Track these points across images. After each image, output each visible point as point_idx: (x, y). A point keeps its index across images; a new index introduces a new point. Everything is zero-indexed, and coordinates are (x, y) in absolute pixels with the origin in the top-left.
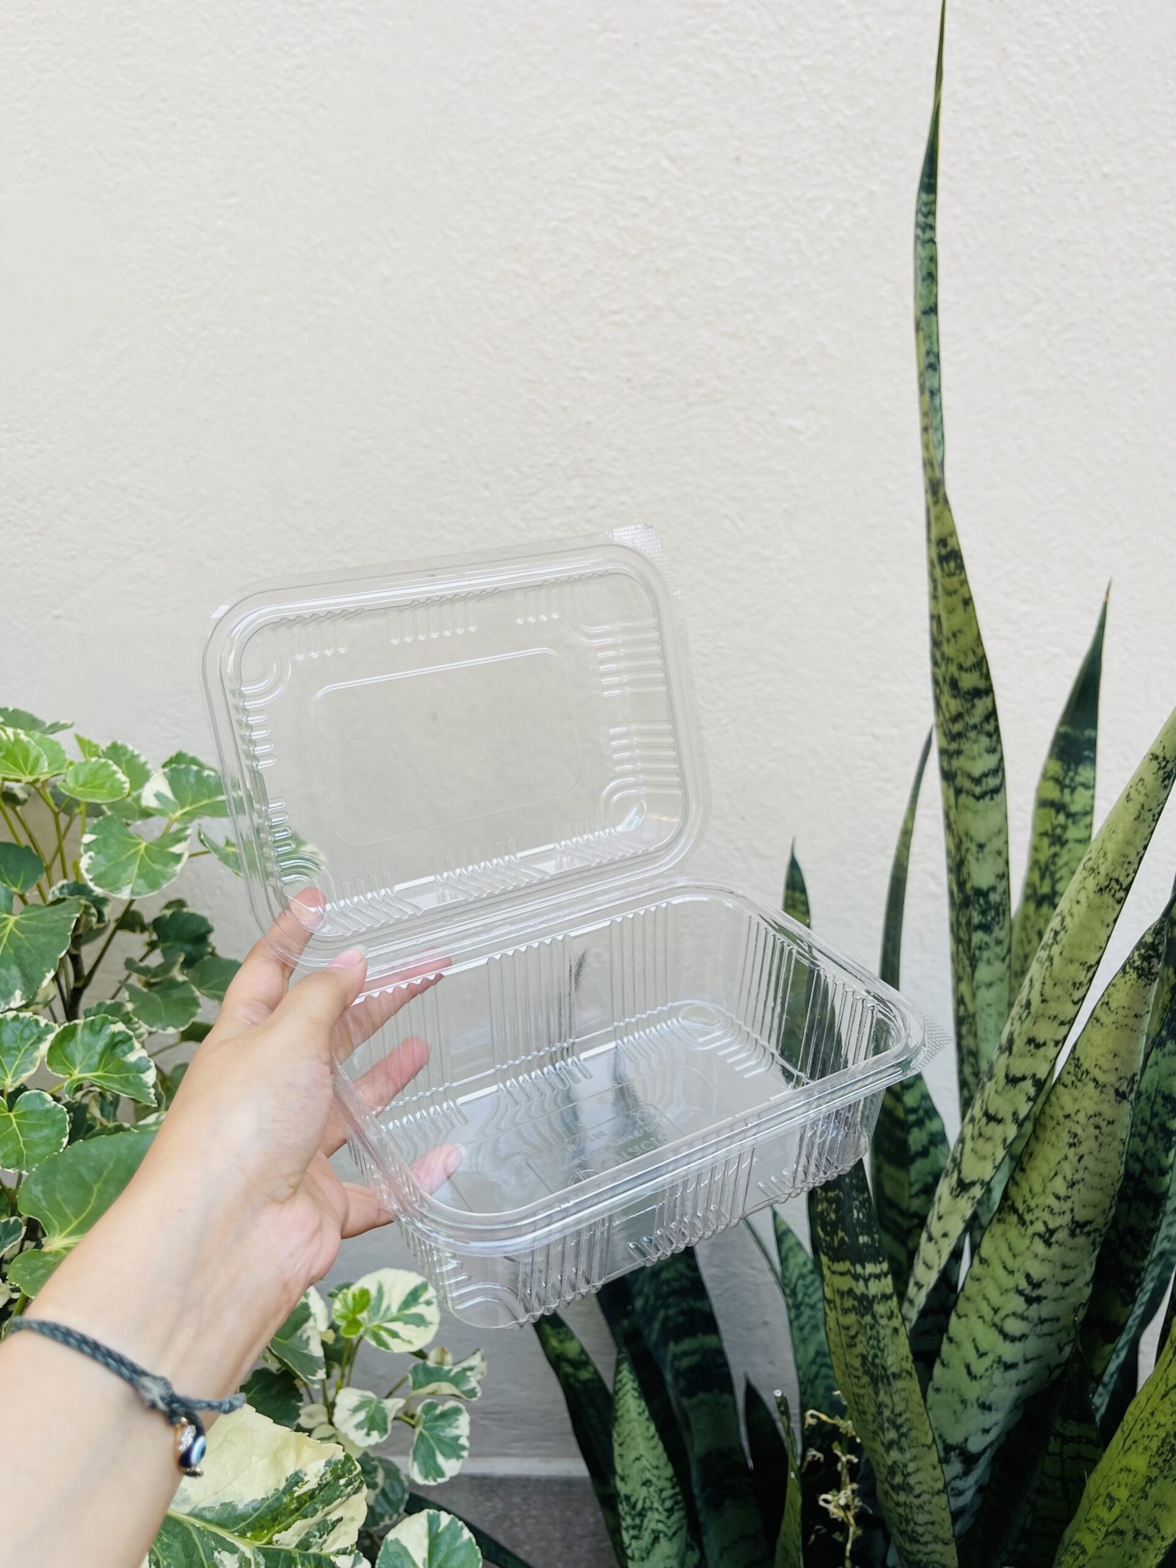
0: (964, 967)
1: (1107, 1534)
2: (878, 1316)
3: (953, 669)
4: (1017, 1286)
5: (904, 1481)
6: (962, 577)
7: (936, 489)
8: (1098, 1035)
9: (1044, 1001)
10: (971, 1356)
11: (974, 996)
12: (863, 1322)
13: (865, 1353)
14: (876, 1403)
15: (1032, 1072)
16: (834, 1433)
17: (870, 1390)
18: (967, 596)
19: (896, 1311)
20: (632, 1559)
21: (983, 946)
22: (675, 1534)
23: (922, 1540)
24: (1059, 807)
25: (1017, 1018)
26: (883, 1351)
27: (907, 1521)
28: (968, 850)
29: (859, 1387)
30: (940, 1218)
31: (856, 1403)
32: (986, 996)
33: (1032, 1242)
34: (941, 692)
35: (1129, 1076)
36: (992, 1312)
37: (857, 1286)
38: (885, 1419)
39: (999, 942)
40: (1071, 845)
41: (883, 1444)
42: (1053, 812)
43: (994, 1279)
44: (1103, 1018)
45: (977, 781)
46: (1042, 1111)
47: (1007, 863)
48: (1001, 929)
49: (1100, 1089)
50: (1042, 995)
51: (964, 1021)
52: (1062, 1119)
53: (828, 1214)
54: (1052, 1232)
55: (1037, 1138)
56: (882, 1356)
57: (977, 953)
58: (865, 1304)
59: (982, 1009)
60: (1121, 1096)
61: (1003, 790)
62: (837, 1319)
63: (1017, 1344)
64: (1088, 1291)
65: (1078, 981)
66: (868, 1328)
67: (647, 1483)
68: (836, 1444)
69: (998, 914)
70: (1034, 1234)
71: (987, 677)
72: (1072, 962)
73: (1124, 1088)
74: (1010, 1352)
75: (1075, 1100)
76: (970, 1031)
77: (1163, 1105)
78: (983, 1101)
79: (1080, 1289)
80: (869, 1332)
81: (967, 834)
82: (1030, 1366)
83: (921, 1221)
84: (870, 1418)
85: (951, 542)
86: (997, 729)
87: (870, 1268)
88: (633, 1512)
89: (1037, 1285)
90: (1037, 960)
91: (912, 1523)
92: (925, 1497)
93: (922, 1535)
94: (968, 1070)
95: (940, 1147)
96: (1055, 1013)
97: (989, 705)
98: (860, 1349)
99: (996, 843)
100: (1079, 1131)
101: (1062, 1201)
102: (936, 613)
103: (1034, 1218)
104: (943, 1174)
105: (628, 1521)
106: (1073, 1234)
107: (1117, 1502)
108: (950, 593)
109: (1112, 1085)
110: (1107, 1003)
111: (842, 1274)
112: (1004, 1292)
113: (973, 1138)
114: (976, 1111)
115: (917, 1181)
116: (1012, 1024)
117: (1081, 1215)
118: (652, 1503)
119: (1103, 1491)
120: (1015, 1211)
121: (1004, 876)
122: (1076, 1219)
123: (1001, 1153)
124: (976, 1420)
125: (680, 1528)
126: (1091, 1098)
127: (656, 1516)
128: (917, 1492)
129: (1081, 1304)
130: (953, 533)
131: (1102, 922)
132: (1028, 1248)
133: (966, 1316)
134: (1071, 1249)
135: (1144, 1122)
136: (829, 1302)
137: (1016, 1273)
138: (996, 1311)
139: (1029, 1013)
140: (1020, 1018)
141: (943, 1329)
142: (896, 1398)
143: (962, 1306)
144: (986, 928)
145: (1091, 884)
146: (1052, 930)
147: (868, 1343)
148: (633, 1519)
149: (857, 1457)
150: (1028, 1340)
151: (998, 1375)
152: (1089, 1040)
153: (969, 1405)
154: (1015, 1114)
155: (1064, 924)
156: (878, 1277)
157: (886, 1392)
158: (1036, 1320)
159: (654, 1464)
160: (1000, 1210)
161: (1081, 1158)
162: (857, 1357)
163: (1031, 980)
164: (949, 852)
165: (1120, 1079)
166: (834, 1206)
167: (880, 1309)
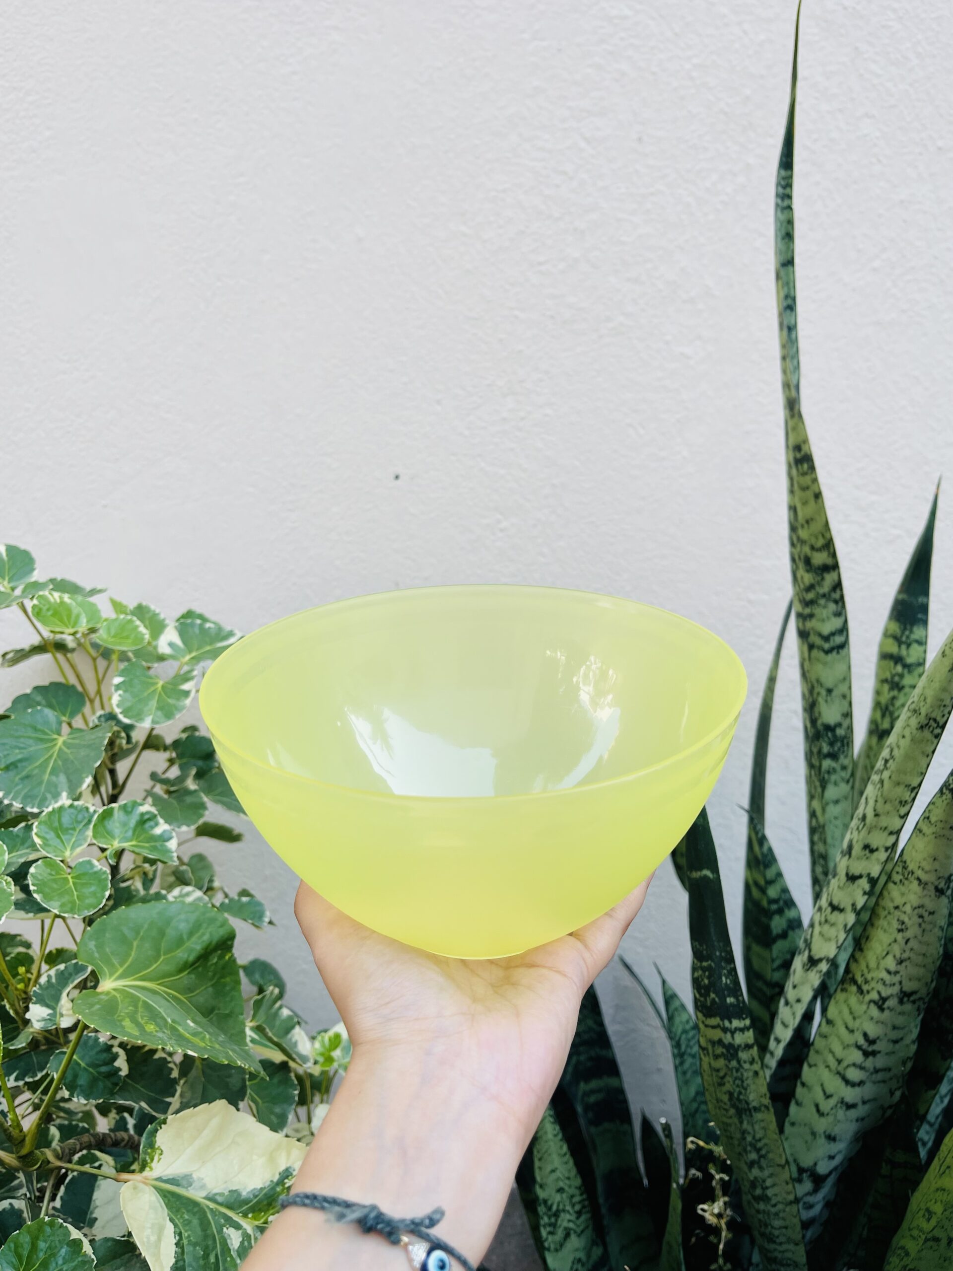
0: (815, 788)
1: (926, 1240)
2: (742, 1062)
3: (807, 549)
4: (856, 1042)
5: (763, 1193)
6: (814, 476)
7: (792, 406)
8: (920, 843)
9: (876, 815)
10: (819, 1096)
11: (824, 810)
12: (730, 1066)
13: (732, 1091)
14: (740, 1130)
15: (868, 871)
16: (710, 1157)
17: (736, 1120)
18: (817, 491)
19: (757, 1058)
20: (549, 1250)
21: (831, 770)
22: (582, 1232)
23: (778, 1241)
24: (897, 659)
25: (855, 828)
26: (746, 1089)
27: (766, 1225)
28: (818, 694)
29: (727, 1118)
30: (795, 987)
31: (725, 1131)
32: (833, 810)
33: (868, 1008)
34: (797, 568)
35: (946, 875)
36: (836, 1063)
37: (726, 1038)
38: (748, 1143)
39: (844, 768)
40: (907, 690)
41: (746, 1163)
42: (892, 664)
43: (839, 1037)
44: (925, 829)
45: (826, 639)
46: (877, 904)
47: (850, 704)
48: (846, 757)
49: (922, 885)
50: (875, 810)
51: (816, 830)
52: (892, 910)
53: (703, 980)
54: (884, 1000)
55: (872, 925)
56: (746, 1093)
57: (826, 776)
58: (732, 1052)
59: (830, 822)
60: (940, 892)
61: (847, 646)
62: (710, 1064)
63: (857, 1090)
64: (914, 1048)
65: (903, 799)
66: (734, 1071)
67: (560, 1190)
68: (711, 1165)
69: (843, 745)
70: (871, 1001)
71: (834, 555)
72: (898, 784)
73: (942, 885)
74: (850, 1094)
75: (903, 894)
76: (820, 839)
78: (828, 894)
79: (907, 1046)
80: (735, 1074)
81: (818, 681)
82: (867, 1107)
83: (779, 989)
84: (736, 1142)
85: (805, 448)
86: (842, 597)
87: (736, 1023)
88: (550, 1213)
89: (872, 1042)
90: (872, 782)
91: (769, 1227)
92: (780, 1207)
93: (778, 1237)
94: (819, 870)
95: (797, 931)
96: (885, 825)
97: (836, 578)
98: (728, 1087)
99: (843, 688)
100: (906, 919)
101: (893, 975)
102: (792, 504)
103: (870, 988)
104: (797, 953)
105: (546, 1219)
106: (901, 1002)
107: (933, 1215)
108: (804, 489)
109: (932, 883)
110: (928, 818)
111: (713, 1027)
112: (846, 1047)
113: (820, 924)
114: (824, 902)
115: (777, 957)
116: (852, 833)
117: (908, 987)
118: (564, 1206)
119: (923, 1206)
120: (855, 982)
121: (848, 715)
122: (904, 989)
123: (842, 936)
124: (822, 1149)
125: (587, 1227)
126: (915, 893)
127: (568, 1217)
128: (773, 1202)
129: (908, 1058)
130: (806, 441)
131: (923, 753)
132: (865, 1012)
133: (815, 1065)
134: (900, 1013)
136: (703, 1049)
137: (855, 1031)
138: (839, 1062)
139: (864, 825)
140: (858, 829)
141: (797, 1075)
142: (757, 1127)
143: (812, 1057)
144: (833, 756)
145: (914, 722)
146: (883, 758)
147: (734, 1083)
148: (549, 1218)
149: (727, 1175)
150: (865, 1086)
151: (841, 1113)
152: (913, 847)
153: (818, 1137)
154: (853, 905)
155: (893, 754)
156: (742, 1030)
157: (748, 1123)
158: (872, 1070)
159: (567, 1175)
160: (843, 981)
161: (907, 941)
162: (725, 1093)
163: (866, 799)
164: (804, 696)
165: (939, 878)
166: (707, 973)
167: (743, 1055)
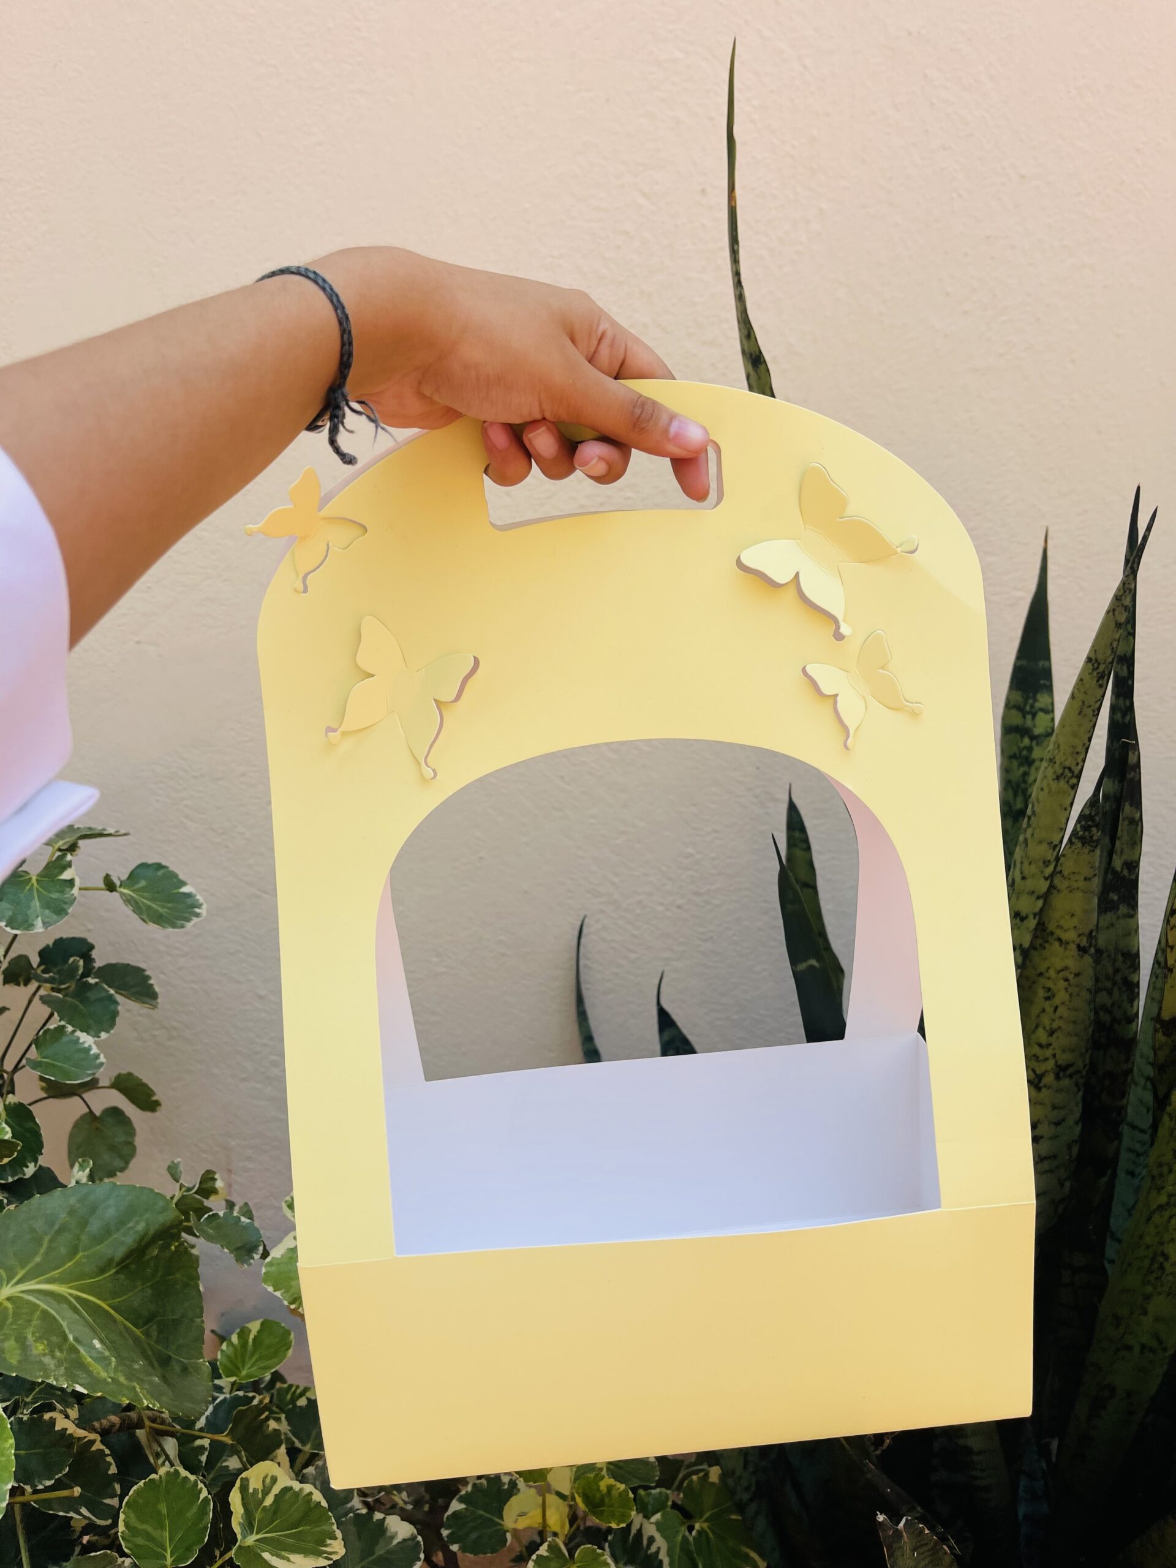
24: (1023, 732)
35: (1087, 931)
40: (1037, 763)
42: (1018, 737)
44: (1059, 885)
49: (1064, 946)
52: (1036, 978)
60: (1082, 950)
64: (1078, 1129)
73: (1084, 942)
77: (1124, 962)
79: (1071, 1127)
100: (1050, 984)
101: (1045, 1049)
106: (1058, 1077)
109: (1073, 942)
117: (1064, 1058)
122: (1059, 1063)
126: (1058, 956)
129: (1073, 1141)
134: (1057, 1091)
135: (1108, 978)
161: (1056, 1008)
165: (1080, 935)
